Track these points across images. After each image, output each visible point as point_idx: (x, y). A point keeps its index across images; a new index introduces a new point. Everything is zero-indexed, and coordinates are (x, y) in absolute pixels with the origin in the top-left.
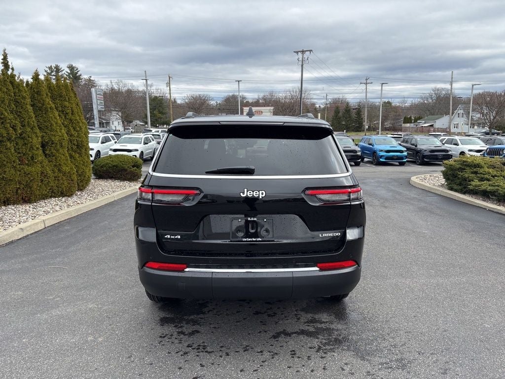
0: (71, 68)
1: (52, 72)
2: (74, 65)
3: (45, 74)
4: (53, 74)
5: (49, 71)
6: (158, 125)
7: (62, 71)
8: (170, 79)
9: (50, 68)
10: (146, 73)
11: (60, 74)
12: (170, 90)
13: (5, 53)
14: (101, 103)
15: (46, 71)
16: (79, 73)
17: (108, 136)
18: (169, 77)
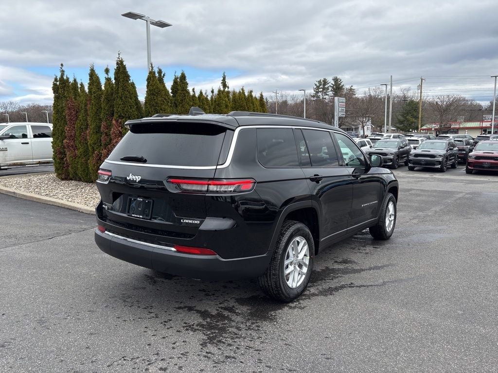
0: (336, 80)
1: (320, 85)
2: (338, 77)
3: (315, 87)
4: (321, 86)
5: (318, 85)
6: (411, 130)
7: (328, 84)
8: (422, 81)
9: (320, 82)
10: (391, 78)
11: (326, 86)
12: (421, 92)
13: (224, 75)
14: (342, 110)
15: (316, 85)
16: (342, 84)
17: (364, 141)
18: (422, 80)
